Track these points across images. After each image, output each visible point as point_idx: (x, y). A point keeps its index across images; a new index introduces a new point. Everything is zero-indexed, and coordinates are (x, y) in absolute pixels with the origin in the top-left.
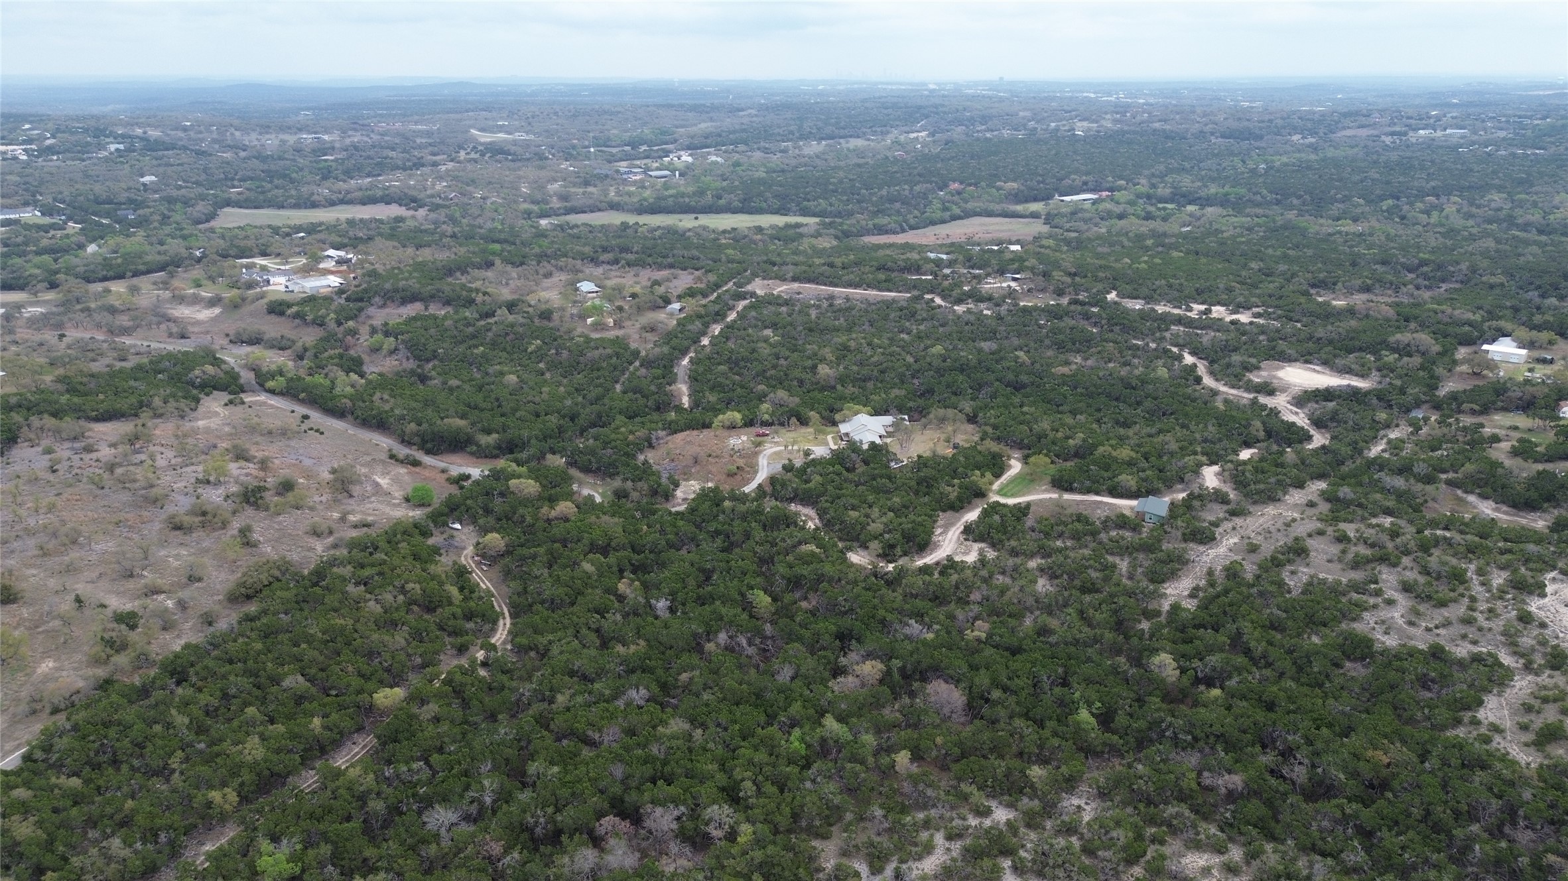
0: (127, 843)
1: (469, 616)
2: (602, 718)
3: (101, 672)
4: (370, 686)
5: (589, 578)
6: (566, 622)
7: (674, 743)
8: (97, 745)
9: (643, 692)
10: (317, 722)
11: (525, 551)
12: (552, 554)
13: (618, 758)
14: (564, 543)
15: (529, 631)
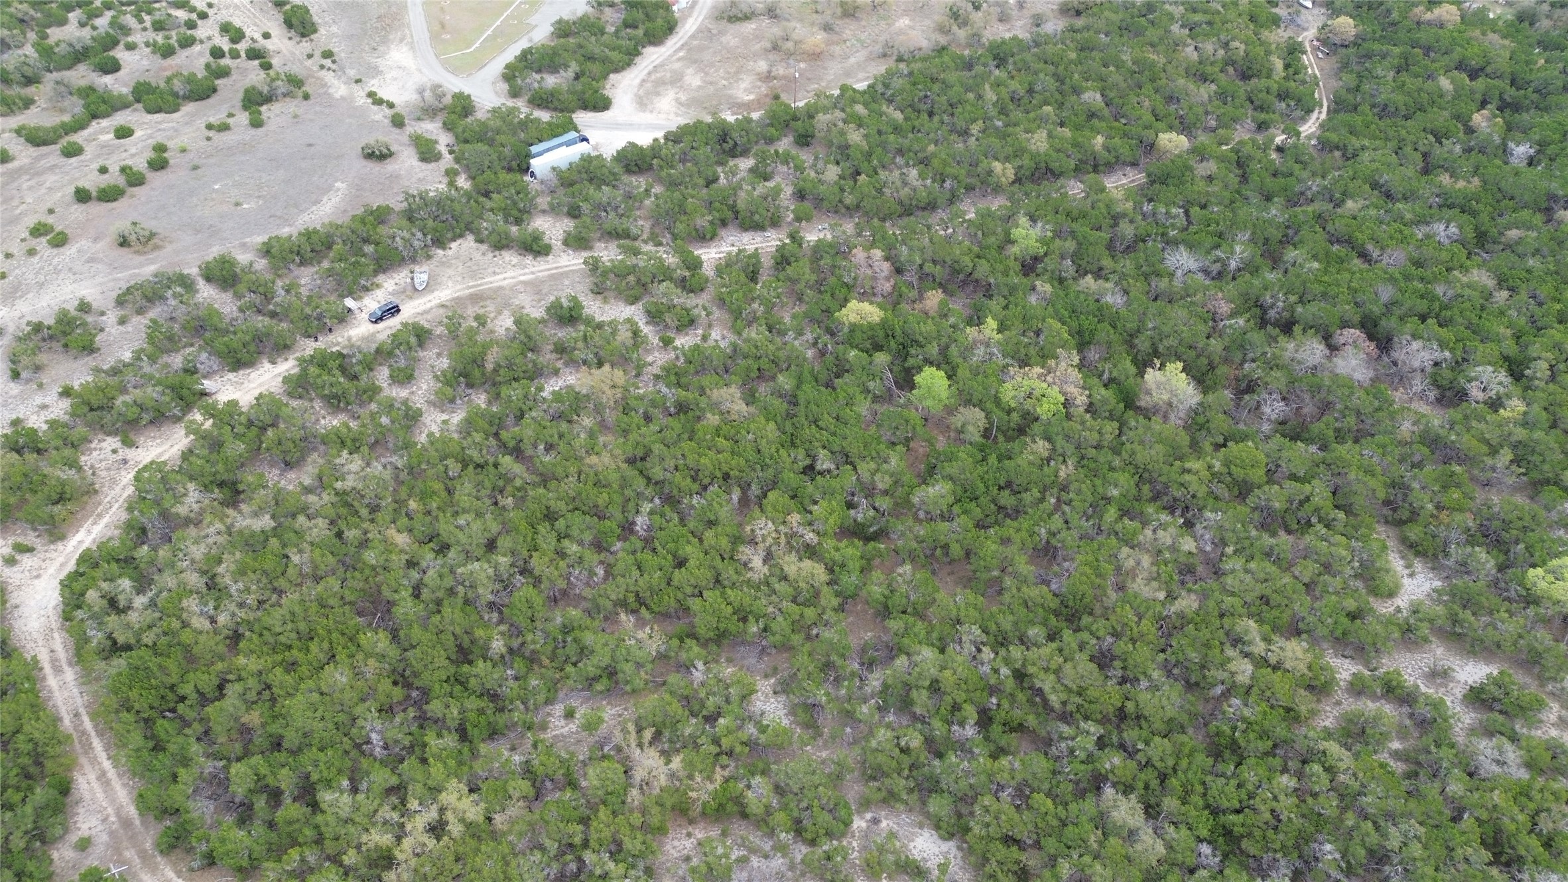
0: (921, 176)
1: (1283, 96)
2: (1391, 238)
3: (943, 40)
4: (1159, 125)
5: (1441, 96)
6: (1391, 133)
7: (1467, 292)
8: (922, 94)
9: (1453, 229)
10: (1100, 140)
11: (1376, 47)
12: (1406, 59)
13: (1392, 280)
14: (1427, 50)
15: (1344, 131)
